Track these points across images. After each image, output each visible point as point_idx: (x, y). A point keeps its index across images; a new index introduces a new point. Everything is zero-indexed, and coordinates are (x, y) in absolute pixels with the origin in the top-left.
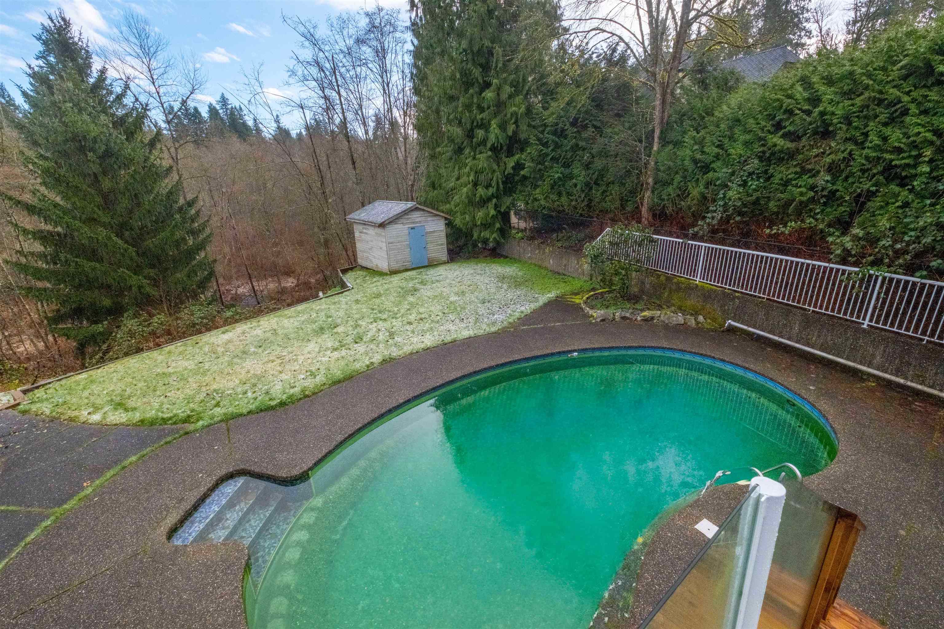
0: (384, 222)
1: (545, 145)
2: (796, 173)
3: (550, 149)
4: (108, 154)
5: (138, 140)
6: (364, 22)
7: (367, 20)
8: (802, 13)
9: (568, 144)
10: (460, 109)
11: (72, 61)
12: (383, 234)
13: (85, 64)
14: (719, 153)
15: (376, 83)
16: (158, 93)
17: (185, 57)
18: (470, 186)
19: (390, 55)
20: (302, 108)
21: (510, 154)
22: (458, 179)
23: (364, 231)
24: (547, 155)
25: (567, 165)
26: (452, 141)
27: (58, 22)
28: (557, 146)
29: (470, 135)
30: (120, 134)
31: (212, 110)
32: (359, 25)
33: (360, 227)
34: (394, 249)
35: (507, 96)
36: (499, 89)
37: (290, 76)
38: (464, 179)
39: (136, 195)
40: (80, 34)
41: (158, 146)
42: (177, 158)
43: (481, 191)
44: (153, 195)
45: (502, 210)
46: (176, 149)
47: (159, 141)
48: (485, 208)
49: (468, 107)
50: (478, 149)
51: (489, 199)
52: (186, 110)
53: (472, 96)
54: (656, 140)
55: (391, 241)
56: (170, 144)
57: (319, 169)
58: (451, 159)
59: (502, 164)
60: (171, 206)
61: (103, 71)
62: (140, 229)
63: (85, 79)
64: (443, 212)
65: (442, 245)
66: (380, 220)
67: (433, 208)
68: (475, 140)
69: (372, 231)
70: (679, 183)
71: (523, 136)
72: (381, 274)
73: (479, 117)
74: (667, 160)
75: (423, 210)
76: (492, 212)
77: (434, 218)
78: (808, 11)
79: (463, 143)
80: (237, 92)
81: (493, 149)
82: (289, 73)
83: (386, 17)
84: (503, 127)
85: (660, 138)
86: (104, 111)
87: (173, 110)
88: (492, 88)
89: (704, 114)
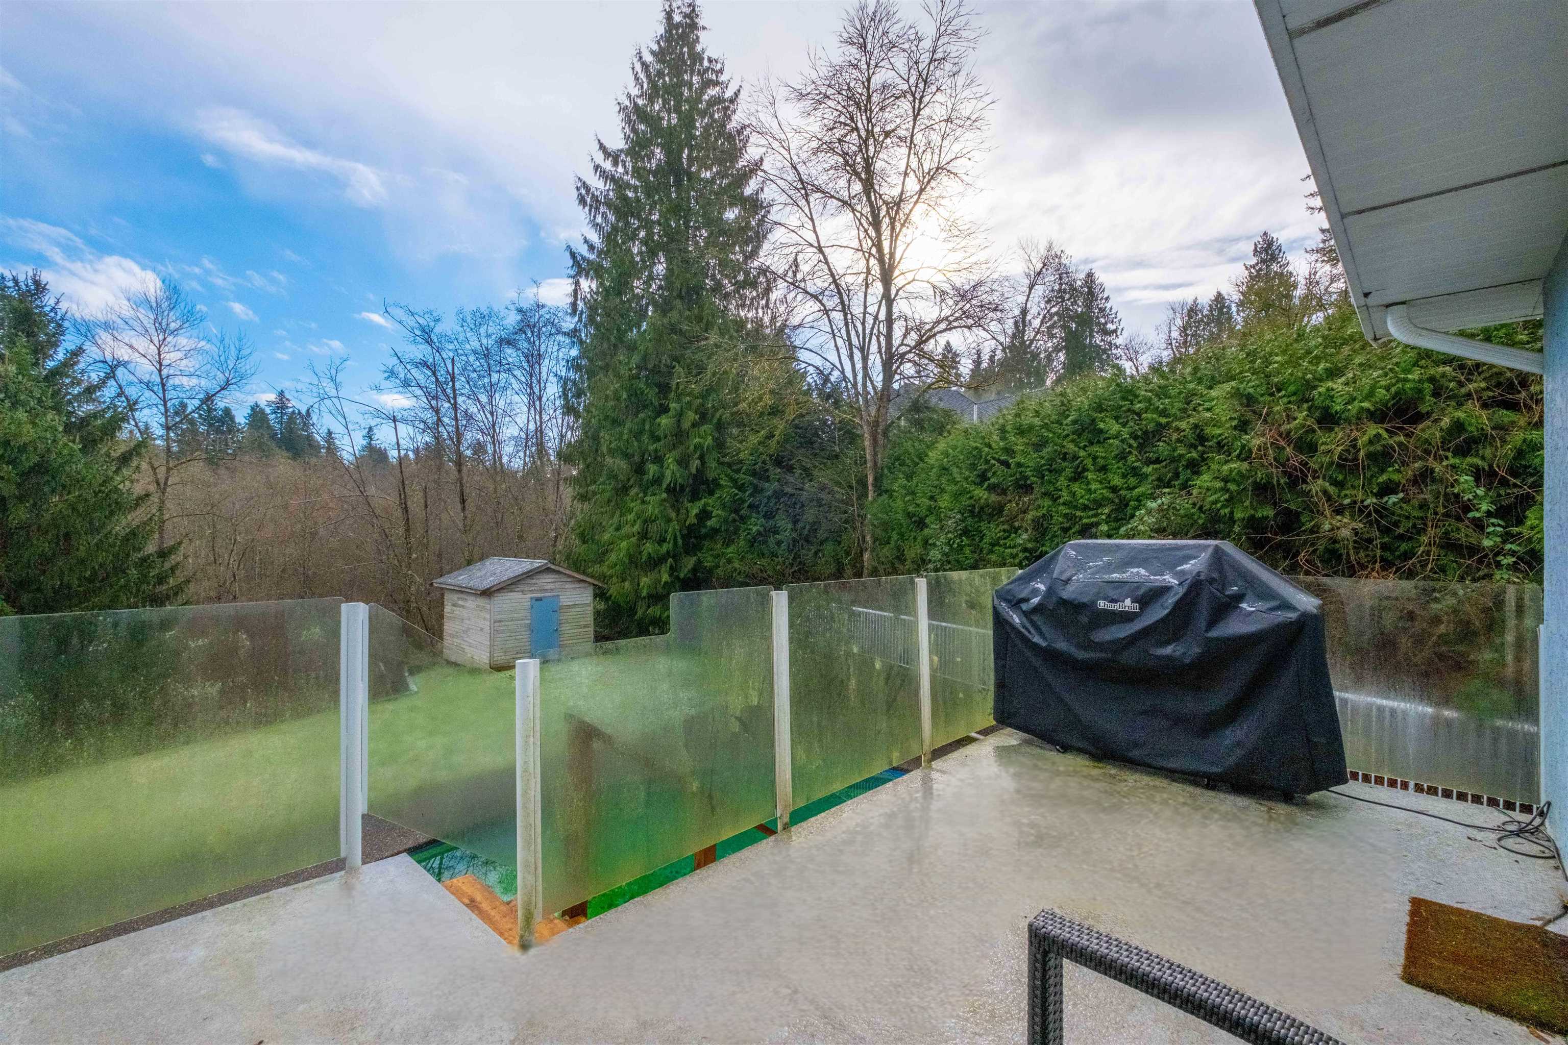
0: (488, 589)
1: (741, 488)
2: (1004, 531)
3: (747, 493)
4: (41, 468)
5: (102, 452)
6: (512, 319)
7: (519, 318)
8: (1110, 349)
9: (770, 487)
10: (625, 437)
11: (28, 336)
12: (488, 607)
13: (48, 341)
14: (930, 506)
15: (522, 396)
16: (163, 385)
17: (227, 341)
18: (634, 540)
19: (547, 361)
20: (395, 421)
21: (695, 497)
22: (618, 529)
23: (460, 602)
24: (744, 501)
25: (769, 516)
26: (615, 477)
27: (27, 286)
28: (757, 490)
29: (639, 470)
30: (74, 442)
31: (257, 414)
32: (505, 322)
33: (455, 597)
34: (503, 632)
35: (690, 424)
36: (680, 415)
37: (387, 378)
38: (627, 529)
39: (67, 536)
40: (57, 303)
41: (134, 463)
42: (166, 483)
43: (649, 547)
44: (98, 537)
45: (682, 576)
46: (169, 469)
47: (139, 454)
48: (656, 570)
49: (638, 435)
50: (651, 489)
51: (661, 560)
52: (210, 410)
53: (644, 421)
54: (870, 487)
55: (498, 617)
56: (159, 462)
57: (406, 507)
58: (609, 501)
59: (683, 511)
60: (128, 555)
61: (78, 352)
62: (55, 592)
63: (41, 361)
64: (592, 577)
65: (585, 626)
66: (485, 585)
67: (577, 570)
68: (646, 477)
69: (471, 603)
70: (896, 541)
71: (711, 475)
72: (475, 671)
73: (651, 448)
74: (881, 512)
75: (558, 572)
76: (665, 577)
77: (577, 585)
78: (1117, 347)
79: (629, 479)
80: (296, 395)
81: (670, 490)
82: (386, 375)
83: (547, 316)
84: (683, 462)
85: (874, 485)
86: (57, 408)
87: (184, 411)
88: (670, 413)
89: (917, 460)
